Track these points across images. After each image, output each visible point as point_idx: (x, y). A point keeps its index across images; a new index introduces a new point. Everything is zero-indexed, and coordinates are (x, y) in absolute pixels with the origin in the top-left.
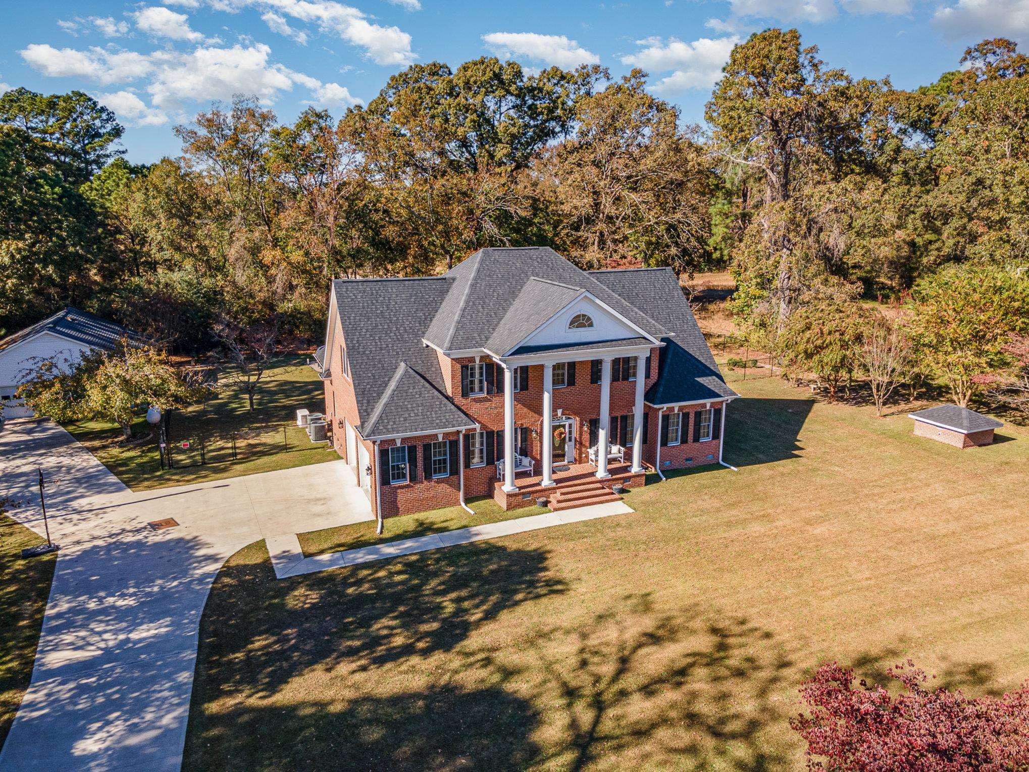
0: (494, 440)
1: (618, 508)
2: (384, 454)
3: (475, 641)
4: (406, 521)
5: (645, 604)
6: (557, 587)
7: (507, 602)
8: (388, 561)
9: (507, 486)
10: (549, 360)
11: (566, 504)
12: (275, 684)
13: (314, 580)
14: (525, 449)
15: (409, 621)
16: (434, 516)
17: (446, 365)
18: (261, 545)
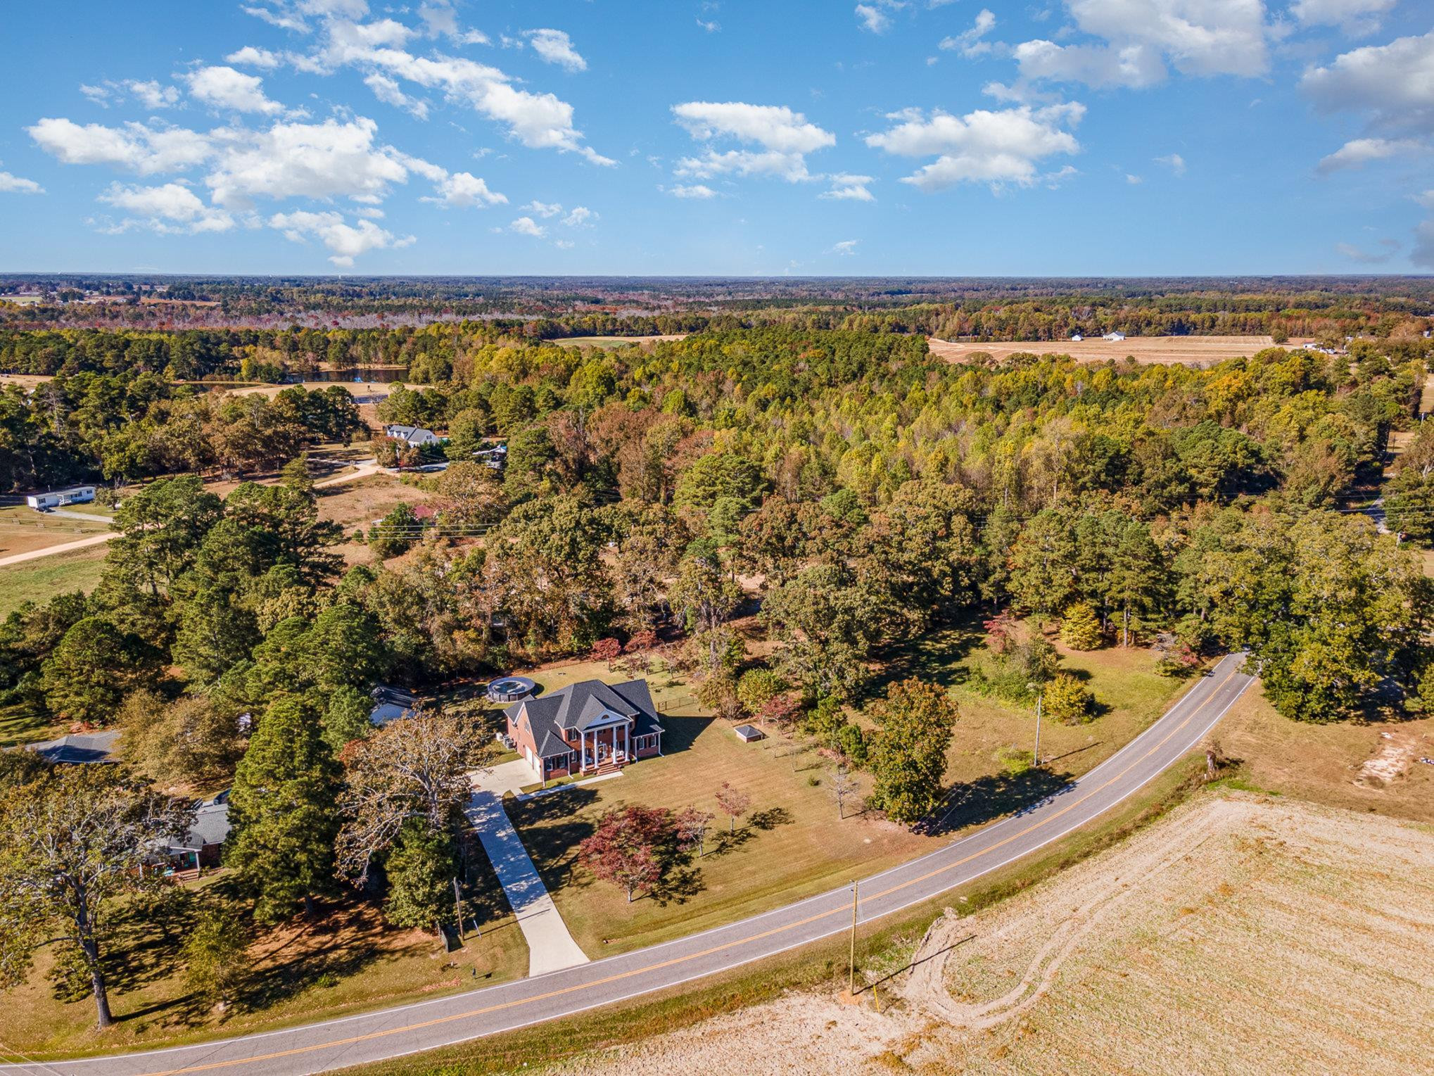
0: (578, 753)
1: (619, 774)
2: (546, 761)
3: (578, 813)
4: (554, 782)
5: (622, 802)
6: (600, 800)
7: (586, 804)
8: (551, 795)
9: (583, 769)
10: (596, 730)
11: (602, 774)
12: (532, 824)
13: (532, 800)
14: (590, 754)
15: (560, 810)
16: (560, 779)
17: (563, 731)
18: (510, 792)
